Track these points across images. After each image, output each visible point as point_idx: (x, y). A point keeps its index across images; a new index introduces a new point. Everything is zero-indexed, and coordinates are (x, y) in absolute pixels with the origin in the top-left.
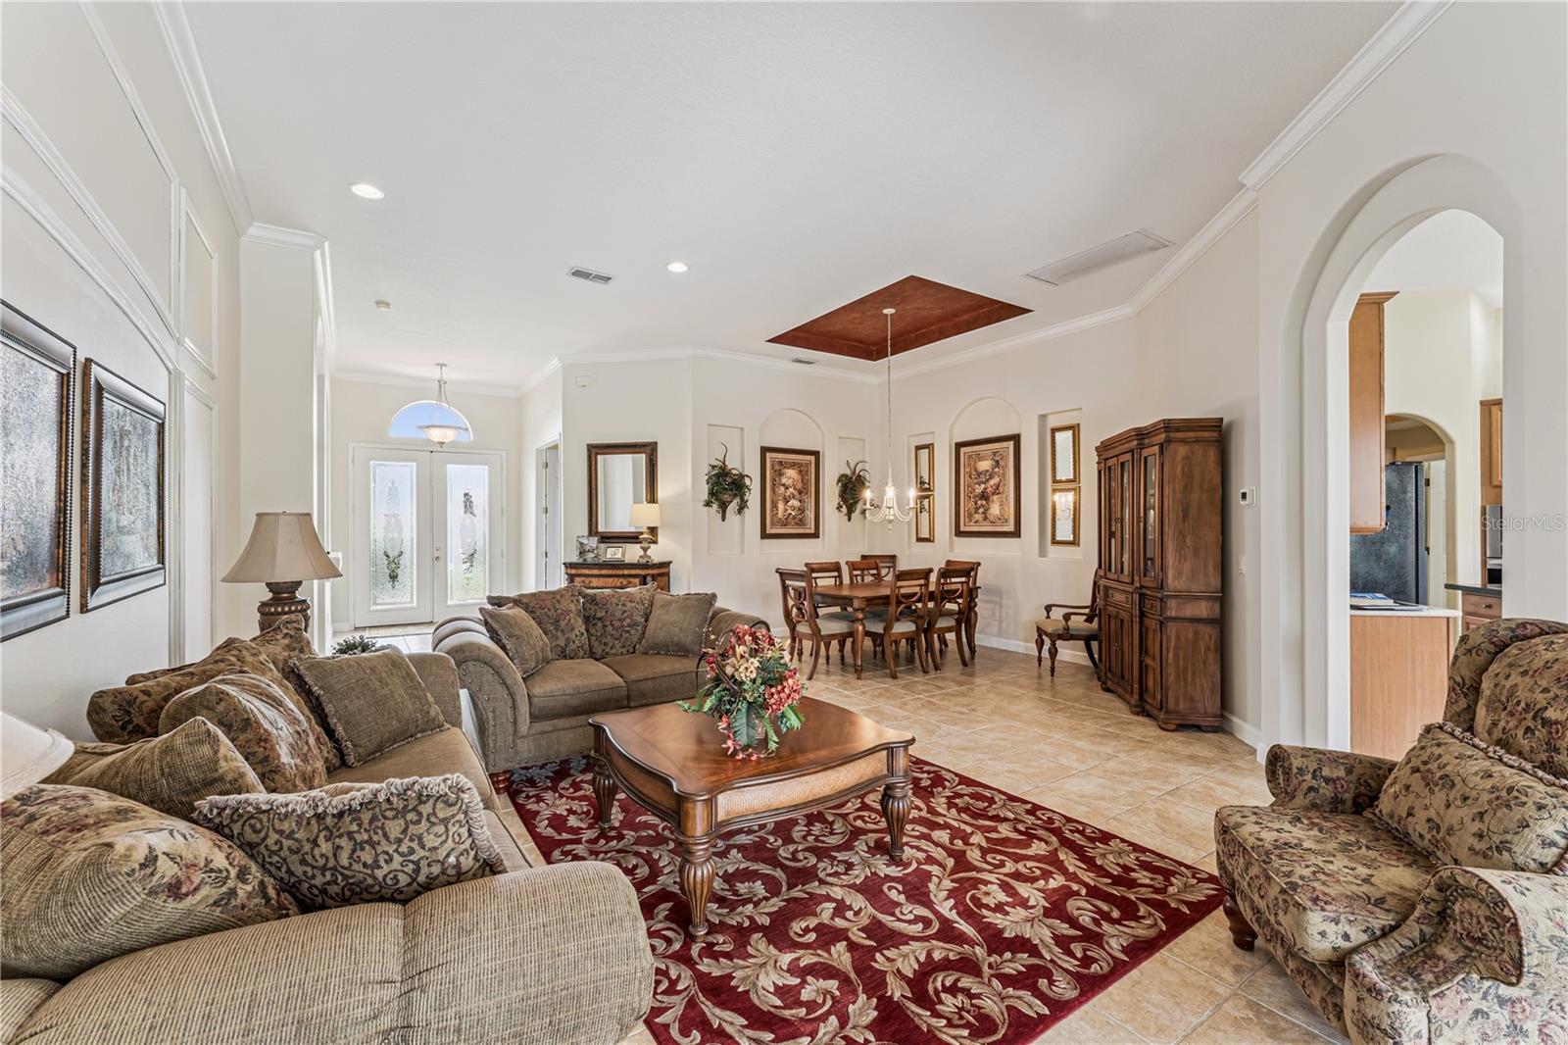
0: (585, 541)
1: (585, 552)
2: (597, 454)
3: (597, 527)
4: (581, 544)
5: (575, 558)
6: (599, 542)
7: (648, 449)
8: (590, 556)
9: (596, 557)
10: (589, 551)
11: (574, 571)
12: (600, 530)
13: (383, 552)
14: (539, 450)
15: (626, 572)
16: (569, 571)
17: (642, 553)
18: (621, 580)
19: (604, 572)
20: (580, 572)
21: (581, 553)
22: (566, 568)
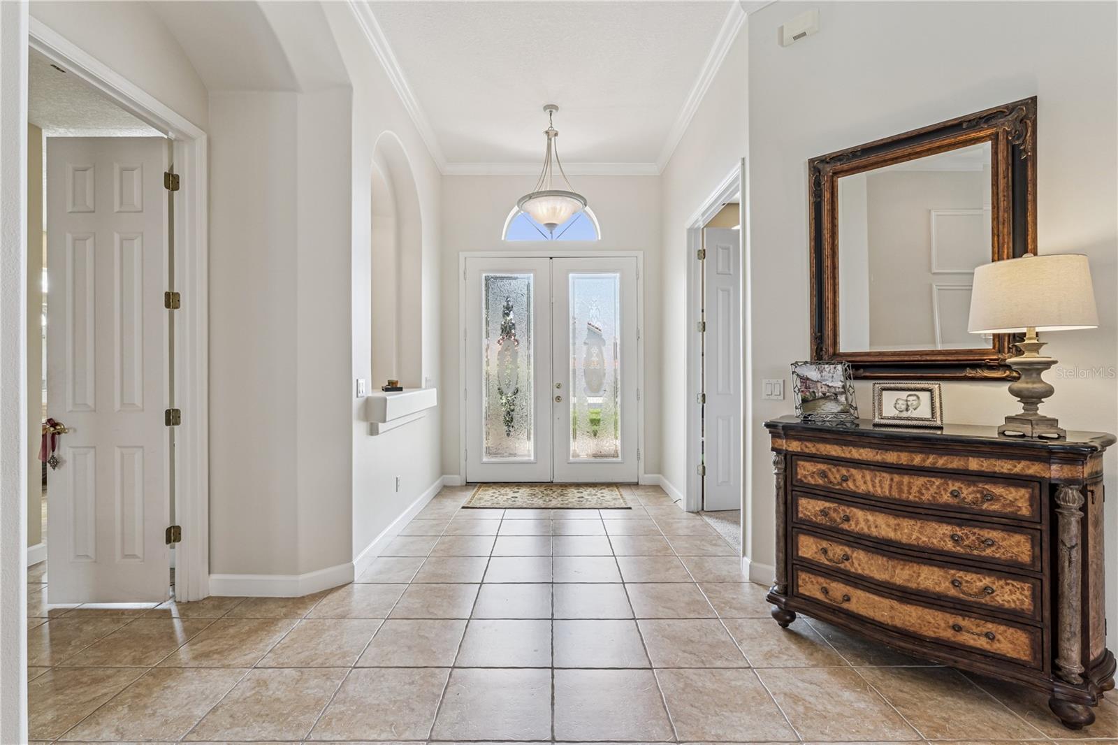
0: (812, 373)
1: (815, 399)
2: (837, 174)
3: (835, 343)
4: (804, 380)
5: (789, 411)
6: (848, 377)
7: (1005, 125)
8: (829, 409)
9: (844, 412)
10: (825, 397)
11: (795, 446)
12: (843, 348)
13: (496, 388)
14: (692, 231)
15: (974, 464)
16: (783, 444)
17: (1017, 408)
18: (954, 486)
19: (891, 457)
20: (811, 448)
21: (804, 401)
22: (775, 435)
